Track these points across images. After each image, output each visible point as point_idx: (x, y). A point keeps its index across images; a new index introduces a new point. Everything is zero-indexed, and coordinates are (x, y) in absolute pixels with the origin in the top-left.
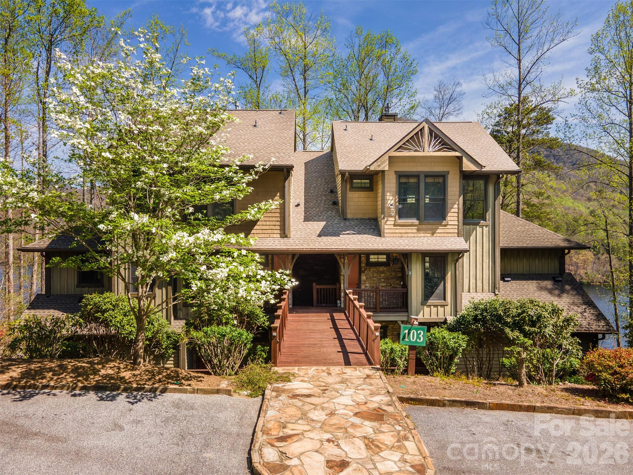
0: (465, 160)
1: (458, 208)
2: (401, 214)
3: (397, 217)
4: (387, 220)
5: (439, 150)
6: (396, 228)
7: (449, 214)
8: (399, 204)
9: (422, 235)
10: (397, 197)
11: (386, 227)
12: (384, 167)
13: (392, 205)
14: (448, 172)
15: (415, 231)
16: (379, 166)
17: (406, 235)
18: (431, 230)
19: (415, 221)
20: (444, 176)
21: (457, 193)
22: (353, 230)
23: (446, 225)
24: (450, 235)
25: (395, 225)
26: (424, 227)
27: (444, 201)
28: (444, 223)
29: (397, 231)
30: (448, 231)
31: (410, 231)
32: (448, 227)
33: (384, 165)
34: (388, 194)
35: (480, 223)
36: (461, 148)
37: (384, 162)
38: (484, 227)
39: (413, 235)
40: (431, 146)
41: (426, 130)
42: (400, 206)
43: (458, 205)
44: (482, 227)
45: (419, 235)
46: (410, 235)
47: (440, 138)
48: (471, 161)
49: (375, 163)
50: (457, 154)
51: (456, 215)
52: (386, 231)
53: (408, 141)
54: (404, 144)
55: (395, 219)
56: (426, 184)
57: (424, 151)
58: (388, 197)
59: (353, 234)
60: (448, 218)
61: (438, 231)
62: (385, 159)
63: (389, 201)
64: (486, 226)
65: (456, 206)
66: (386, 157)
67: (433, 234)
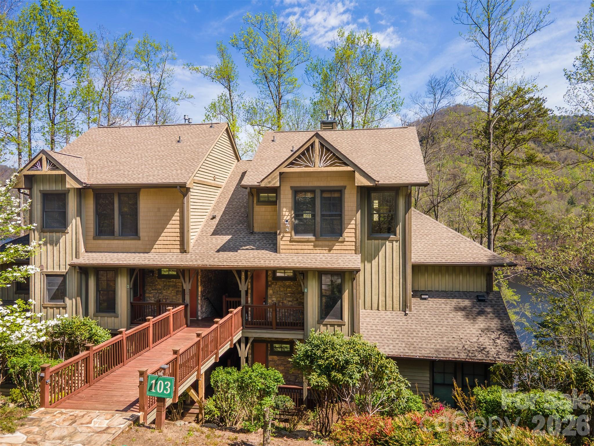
0: (357, 175)
1: (356, 225)
2: (297, 230)
3: (293, 233)
4: (283, 236)
5: (331, 165)
6: (292, 244)
7: (347, 230)
8: (295, 219)
9: (318, 251)
10: (293, 212)
11: (282, 243)
12: (274, 184)
13: (287, 221)
14: (345, 187)
15: (311, 247)
16: (270, 182)
17: (302, 251)
18: (328, 246)
19: (311, 237)
20: (340, 191)
21: (355, 208)
22: (254, 246)
23: (343, 242)
24: (347, 252)
25: (291, 241)
26: (320, 243)
27: (340, 216)
28: (341, 239)
29: (293, 247)
30: (345, 248)
31: (306, 247)
32: (345, 243)
33: (274, 181)
34: (284, 210)
35: (389, 237)
36: (352, 162)
37: (275, 178)
38: (394, 242)
39: (309, 251)
40: (322, 162)
41: (317, 145)
42: (297, 222)
43: (356, 220)
44: (392, 241)
45: (315, 251)
46: (306, 251)
47: (331, 152)
48: (364, 176)
49: (266, 179)
50: (349, 169)
51: (353, 231)
52: (282, 247)
53: (299, 157)
54: (295, 160)
55: (291, 235)
56: (322, 198)
57: (314, 166)
58: (284, 213)
59: (253, 249)
60: (345, 234)
61: (335, 248)
62: (276, 175)
63: (285, 217)
64: (397, 241)
65: (353, 222)
66: (277, 173)
67: (330, 250)
